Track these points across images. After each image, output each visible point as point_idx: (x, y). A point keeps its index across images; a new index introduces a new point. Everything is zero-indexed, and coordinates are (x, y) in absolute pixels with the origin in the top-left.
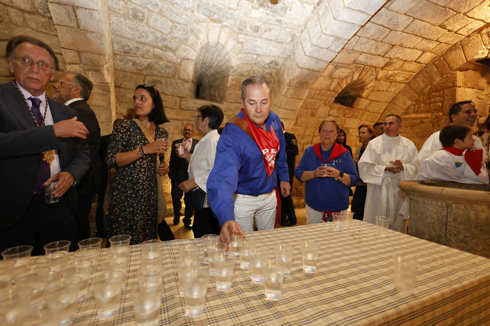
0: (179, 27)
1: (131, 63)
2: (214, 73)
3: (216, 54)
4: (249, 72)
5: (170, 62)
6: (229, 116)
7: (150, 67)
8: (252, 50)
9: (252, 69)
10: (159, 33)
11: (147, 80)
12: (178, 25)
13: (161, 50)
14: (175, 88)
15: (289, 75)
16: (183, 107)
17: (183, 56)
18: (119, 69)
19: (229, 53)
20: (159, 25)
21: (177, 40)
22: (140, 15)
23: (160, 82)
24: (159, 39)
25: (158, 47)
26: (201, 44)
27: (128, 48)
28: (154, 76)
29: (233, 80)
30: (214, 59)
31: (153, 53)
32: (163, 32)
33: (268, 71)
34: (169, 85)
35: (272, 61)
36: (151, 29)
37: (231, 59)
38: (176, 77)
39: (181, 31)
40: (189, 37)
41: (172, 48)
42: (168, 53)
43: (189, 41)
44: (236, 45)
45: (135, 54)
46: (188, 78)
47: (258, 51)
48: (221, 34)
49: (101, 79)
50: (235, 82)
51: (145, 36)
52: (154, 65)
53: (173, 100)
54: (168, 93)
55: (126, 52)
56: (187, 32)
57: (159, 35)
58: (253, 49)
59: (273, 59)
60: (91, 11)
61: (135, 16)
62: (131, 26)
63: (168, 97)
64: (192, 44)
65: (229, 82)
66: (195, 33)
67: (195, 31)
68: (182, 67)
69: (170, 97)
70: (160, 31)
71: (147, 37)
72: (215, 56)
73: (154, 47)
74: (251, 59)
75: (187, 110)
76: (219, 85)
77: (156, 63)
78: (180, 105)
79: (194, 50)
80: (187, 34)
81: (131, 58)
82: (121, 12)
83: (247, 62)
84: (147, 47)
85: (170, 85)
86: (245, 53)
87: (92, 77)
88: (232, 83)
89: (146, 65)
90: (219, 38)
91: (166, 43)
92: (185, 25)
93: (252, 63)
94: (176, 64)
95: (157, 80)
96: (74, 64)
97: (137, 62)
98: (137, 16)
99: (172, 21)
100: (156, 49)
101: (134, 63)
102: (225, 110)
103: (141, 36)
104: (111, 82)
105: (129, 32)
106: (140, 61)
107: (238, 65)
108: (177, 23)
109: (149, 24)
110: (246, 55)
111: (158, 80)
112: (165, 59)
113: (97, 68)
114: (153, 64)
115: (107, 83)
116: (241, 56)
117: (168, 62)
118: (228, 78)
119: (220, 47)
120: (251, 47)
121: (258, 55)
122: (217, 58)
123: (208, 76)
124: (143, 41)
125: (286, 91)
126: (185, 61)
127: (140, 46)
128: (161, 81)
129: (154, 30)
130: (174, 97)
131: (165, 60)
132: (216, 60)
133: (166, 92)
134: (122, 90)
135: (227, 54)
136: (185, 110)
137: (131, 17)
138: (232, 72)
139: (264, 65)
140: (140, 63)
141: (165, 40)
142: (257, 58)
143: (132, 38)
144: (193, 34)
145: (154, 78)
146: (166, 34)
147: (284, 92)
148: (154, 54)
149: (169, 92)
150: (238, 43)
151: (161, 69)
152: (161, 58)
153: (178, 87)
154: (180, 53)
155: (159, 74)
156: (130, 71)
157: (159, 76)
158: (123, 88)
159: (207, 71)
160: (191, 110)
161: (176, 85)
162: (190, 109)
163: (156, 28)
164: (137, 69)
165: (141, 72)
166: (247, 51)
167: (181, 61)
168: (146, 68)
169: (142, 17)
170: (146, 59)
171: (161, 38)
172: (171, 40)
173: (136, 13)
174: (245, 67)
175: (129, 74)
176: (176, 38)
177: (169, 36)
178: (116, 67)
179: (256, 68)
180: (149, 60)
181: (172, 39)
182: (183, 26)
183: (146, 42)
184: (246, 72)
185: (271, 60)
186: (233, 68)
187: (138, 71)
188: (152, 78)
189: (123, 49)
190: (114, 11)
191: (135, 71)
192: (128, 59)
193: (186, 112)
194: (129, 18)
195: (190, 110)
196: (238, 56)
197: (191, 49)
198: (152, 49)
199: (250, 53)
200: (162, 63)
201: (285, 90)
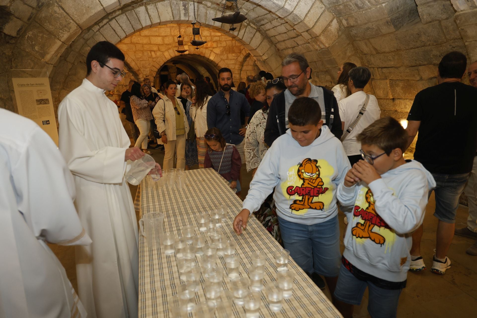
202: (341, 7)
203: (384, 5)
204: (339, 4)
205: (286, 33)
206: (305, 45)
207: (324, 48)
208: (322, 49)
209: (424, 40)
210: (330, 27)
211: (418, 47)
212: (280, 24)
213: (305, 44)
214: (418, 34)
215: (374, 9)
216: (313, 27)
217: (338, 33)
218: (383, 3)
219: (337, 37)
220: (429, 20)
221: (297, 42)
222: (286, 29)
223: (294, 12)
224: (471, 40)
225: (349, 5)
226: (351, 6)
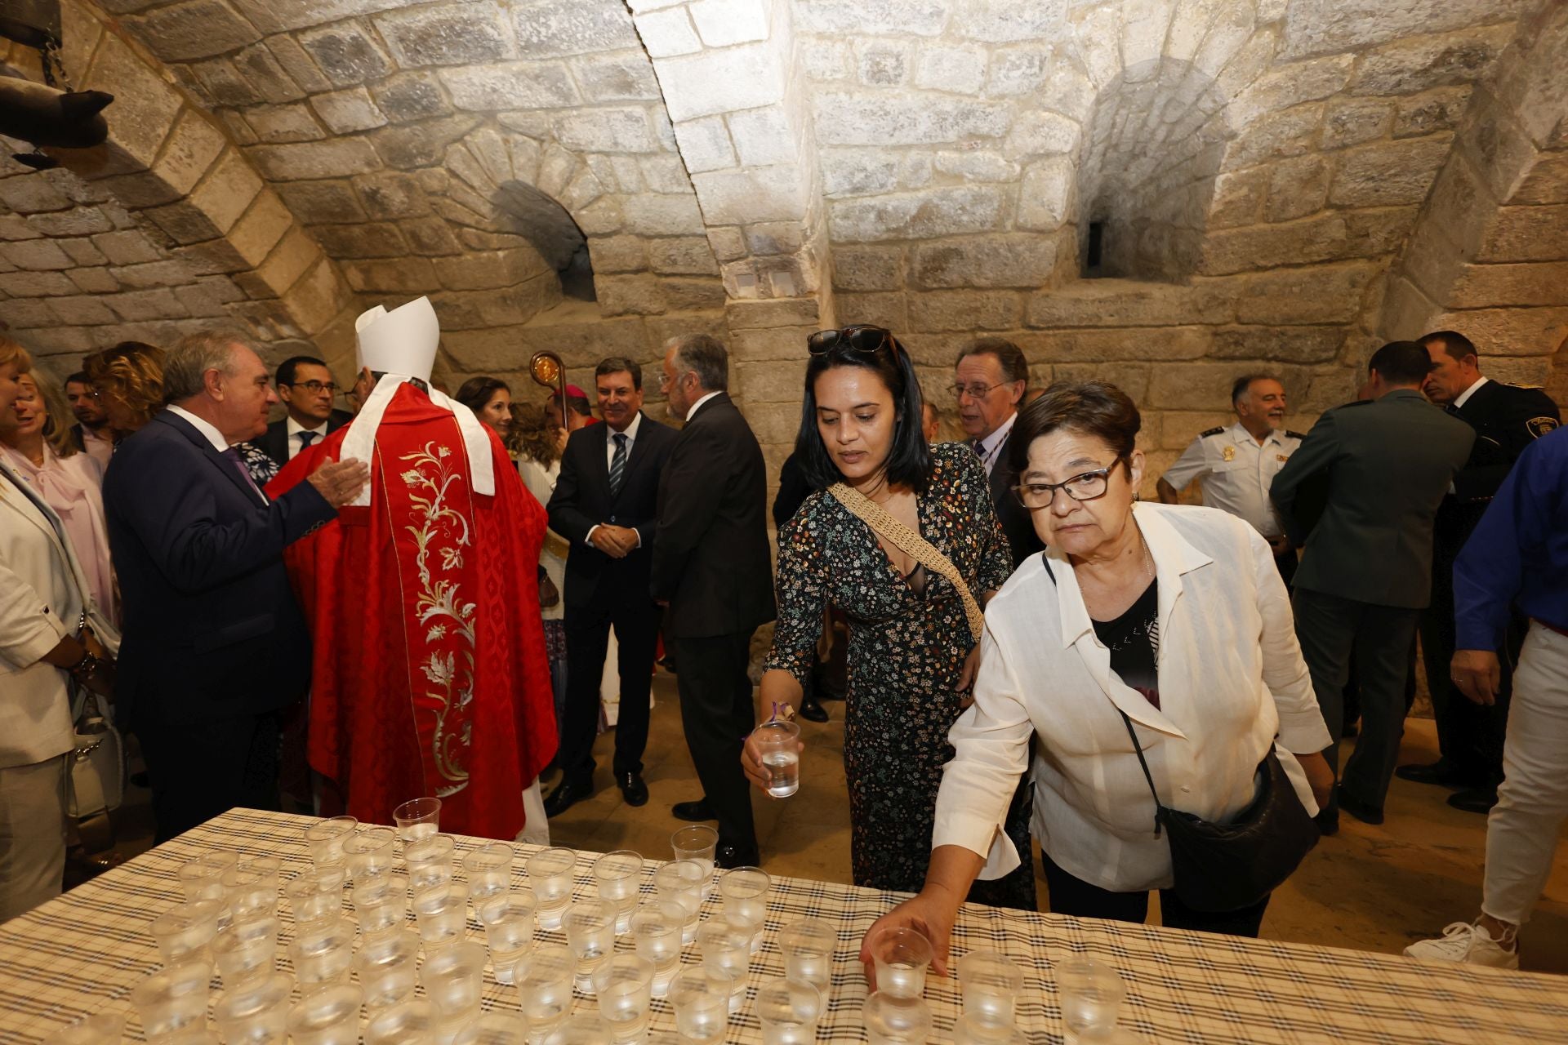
0: (1013, 58)
1: (872, 216)
2: (1153, 171)
3: (1160, 101)
4: (1318, 131)
5: (987, 181)
6: (1219, 325)
7: (925, 213)
8: (1332, 36)
9: (1331, 115)
10: (948, 99)
11: (919, 257)
12: (1009, 50)
13: (959, 149)
14: (1006, 265)
15: (1549, 99)
16: (1033, 322)
17: (1029, 151)
18: (842, 240)
19: (1213, 83)
20: (947, 74)
21: (1006, 103)
22: (890, 63)
23: (958, 253)
24: (951, 120)
25: (946, 145)
26: (1095, 87)
27: (862, 175)
28: (939, 237)
29: (1232, 186)
30: (1153, 121)
31: (934, 167)
32: (960, 94)
33: (1421, 105)
34: (985, 258)
35: (1449, 52)
36: (923, 95)
37: (1224, 106)
38: (1009, 224)
39: (1019, 67)
40: (1048, 78)
41: (993, 134)
42: (979, 154)
43: (1049, 93)
44: (1251, 37)
45: (882, 186)
46: (1050, 220)
47: (1365, 30)
48: (1178, 24)
49: (796, 287)
50: (1244, 191)
51: (906, 124)
52: (937, 206)
53: (1002, 304)
54: (983, 282)
55: (857, 189)
56: (1042, 62)
57: (948, 105)
58: (1336, 30)
59: (1453, 41)
60: (761, 112)
61: (877, 75)
62: (868, 107)
63: (984, 294)
64: (1060, 100)
65: (1217, 197)
66: (1069, 58)
67: (1071, 47)
68: (1027, 190)
69: (991, 294)
70: (951, 93)
71: (914, 123)
72: (1156, 112)
73: (934, 148)
74: (1326, 76)
75: (1048, 328)
76: (1174, 216)
77: (945, 196)
78: (1024, 316)
79: (1070, 118)
80: (1041, 69)
81: (873, 202)
82: (839, 76)
83: (1303, 97)
84: (913, 156)
85: (988, 255)
86: (1296, 60)
87: (775, 284)
88: (1229, 198)
89: (914, 212)
90: (1168, 39)
91: (970, 124)
92: (1033, 41)
93: (1328, 92)
94: (1006, 182)
95: (950, 249)
96: (736, 260)
97: (890, 208)
98: (880, 71)
99: (988, 45)
100: (940, 153)
101: (881, 215)
102: (1200, 307)
103: (895, 129)
104: (820, 288)
105: (863, 126)
106: (895, 203)
107: (1261, 118)
108: (1008, 44)
109: (917, 82)
110: (1297, 67)
111: (953, 247)
112: (971, 176)
113: (785, 257)
114: (936, 201)
115: (811, 292)
116: (1274, 77)
117: (981, 182)
118: (1213, 183)
119: (1177, 71)
120: (1324, 27)
121: (1362, 50)
122: (1162, 114)
123: (1131, 187)
124: (904, 141)
125: (1529, 179)
126: (1039, 164)
127: (894, 158)
128: (962, 248)
129: (932, 96)
130: (1003, 293)
131: (971, 181)
132: (1162, 122)
133: (976, 281)
134: (851, 298)
135: (1208, 89)
136: (1042, 329)
137: (865, 81)
138: (1232, 155)
139: (1399, 83)
140: (895, 209)
141: (966, 115)
142: (1356, 64)
143: (872, 142)
144: (1066, 62)
145: (940, 245)
146: (969, 96)
147: (1514, 188)
148: (937, 172)
149: (987, 279)
150: (1257, 29)
151: (960, 212)
152: (958, 178)
153: (1017, 256)
154: (1018, 142)
155: (953, 229)
156: (872, 239)
157: (952, 235)
158: (854, 291)
159: (1126, 170)
160: (1065, 328)
161: (1010, 251)
162: (1059, 324)
163: (938, 86)
164: (888, 230)
165: (902, 236)
166: (1302, 52)
167: (1023, 169)
168: (914, 219)
169: (895, 68)
170: (913, 194)
171: (955, 112)
172: (990, 110)
173: (878, 64)
174: (1294, 119)
175: (868, 249)
176: (1002, 97)
177: (982, 98)
178: (835, 239)
179: (1349, 109)
180: (922, 194)
181: (992, 106)
182: (1027, 48)
183: (910, 140)
184: (1296, 138)
185: (1442, 48)
186: (1233, 136)
187: (893, 235)
188: (931, 245)
189: (851, 182)
190: (823, 81)
191: (885, 236)
192: (865, 207)
193: (1047, 336)
194: (861, 85)
195: (1058, 328)
196: (1256, 85)
197: (1060, 118)
198: (927, 157)
199: (1317, 55)
200: (962, 192)
201: (1524, 174)
202: (357, 231)
203: (501, 254)
204: (350, 220)
205: (61, 271)
206: (158, 324)
207: (290, 337)
208: (282, 338)
209: (598, 352)
210: (311, 280)
211: (580, 367)
212: (36, 234)
213: (157, 319)
214: (586, 338)
215: (469, 257)
216: (261, 264)
217: (336, 301)
218: (499, 249)
219: (334, 312)
220: (620, 309)
221: (117, 309)
222: (66, 260)
223: (195, 201)
224: (749, 358)
225: (387, 231)
226: (393, 235)
